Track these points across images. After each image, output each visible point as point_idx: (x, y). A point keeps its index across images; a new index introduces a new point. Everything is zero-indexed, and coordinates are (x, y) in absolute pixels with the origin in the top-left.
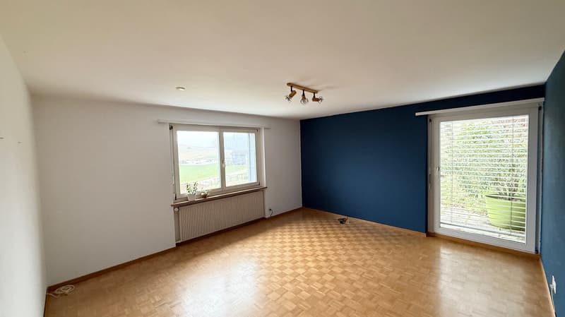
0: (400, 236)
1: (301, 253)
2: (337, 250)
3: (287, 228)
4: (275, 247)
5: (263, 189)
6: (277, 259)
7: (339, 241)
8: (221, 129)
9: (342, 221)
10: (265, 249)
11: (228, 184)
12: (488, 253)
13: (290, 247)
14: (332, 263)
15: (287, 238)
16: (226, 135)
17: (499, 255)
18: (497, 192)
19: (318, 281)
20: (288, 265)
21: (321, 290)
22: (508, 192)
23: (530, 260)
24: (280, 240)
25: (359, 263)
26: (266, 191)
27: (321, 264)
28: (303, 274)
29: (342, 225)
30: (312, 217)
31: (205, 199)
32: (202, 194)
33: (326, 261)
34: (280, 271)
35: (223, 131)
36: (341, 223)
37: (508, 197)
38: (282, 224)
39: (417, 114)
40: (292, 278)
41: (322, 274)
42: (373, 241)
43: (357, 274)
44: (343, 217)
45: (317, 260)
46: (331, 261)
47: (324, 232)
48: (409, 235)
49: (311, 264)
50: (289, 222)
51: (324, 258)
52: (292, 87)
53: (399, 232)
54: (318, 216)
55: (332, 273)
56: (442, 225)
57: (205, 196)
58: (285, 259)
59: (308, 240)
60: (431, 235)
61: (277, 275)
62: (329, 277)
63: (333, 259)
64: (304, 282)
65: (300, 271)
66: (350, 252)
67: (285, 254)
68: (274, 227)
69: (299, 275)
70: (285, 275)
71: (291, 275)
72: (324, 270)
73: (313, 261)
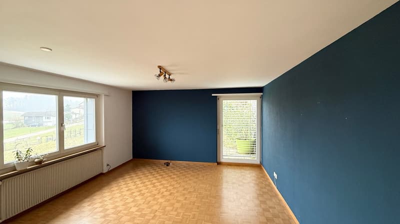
0: (205, 167)
1: (149, 194)
2: (174, 185)
3: (127, 178)
4: (125, 195)
5: (101, 148)
6: (132, 204)
7: (172, 178)
8: (61, 93)
9: (168, 164)
10: (116, 200)
11: (66, 147)
12: (244, 168)
13: (138, 192)
14: (175, 195)
15: (131, 185)
16: (67, 99)
17: (248, 168)
18: (240, 136)
19: (172, 210)
20: (144, 206)
21: (178, 215)
22: (244, 136)
23: (258, 167)
24: (127, 189)
25: (192, 190)
26: (105, 150)
27: (168, 198)
28: (159, 209)
29: (168, 167)
30: (144, 165)
31: (40, 164)
32: (36, 160)
33: (170, 195)
34: (139, 213)
35: (63, 95)
36: (167, 165)
37: (244, 138)
38: (121, 175)
39: (213, 95)
40: (152, 215)
41: (172, 205)
42: (193, 174)
43: (194, 198)
44: (166, 161)
45: (164, 196)
46: (174, 193)
47: (158, 175)
48: (209, 165)
49: (160, 200)
50: (127, 172)
51: (168, 193)
52: (160, 69)
53: (203, 165)
54: (149, 164)
55: (178, 201)
56: (224, 157)
57: (40, 162)
58: (139, 203)
59: (150, 183)
60: (219, 163)
61: (139, 217)
62: (177, 205)
63: (175, 192)
64: (163, 215)
65: (156, 207)
66: (183, 184)
67: (136, 198)
68: (115, 179)
69: (156, 210)
70: (145, 215)
71: (151, 213)
72: (172, 201)
73: (162, 197)
